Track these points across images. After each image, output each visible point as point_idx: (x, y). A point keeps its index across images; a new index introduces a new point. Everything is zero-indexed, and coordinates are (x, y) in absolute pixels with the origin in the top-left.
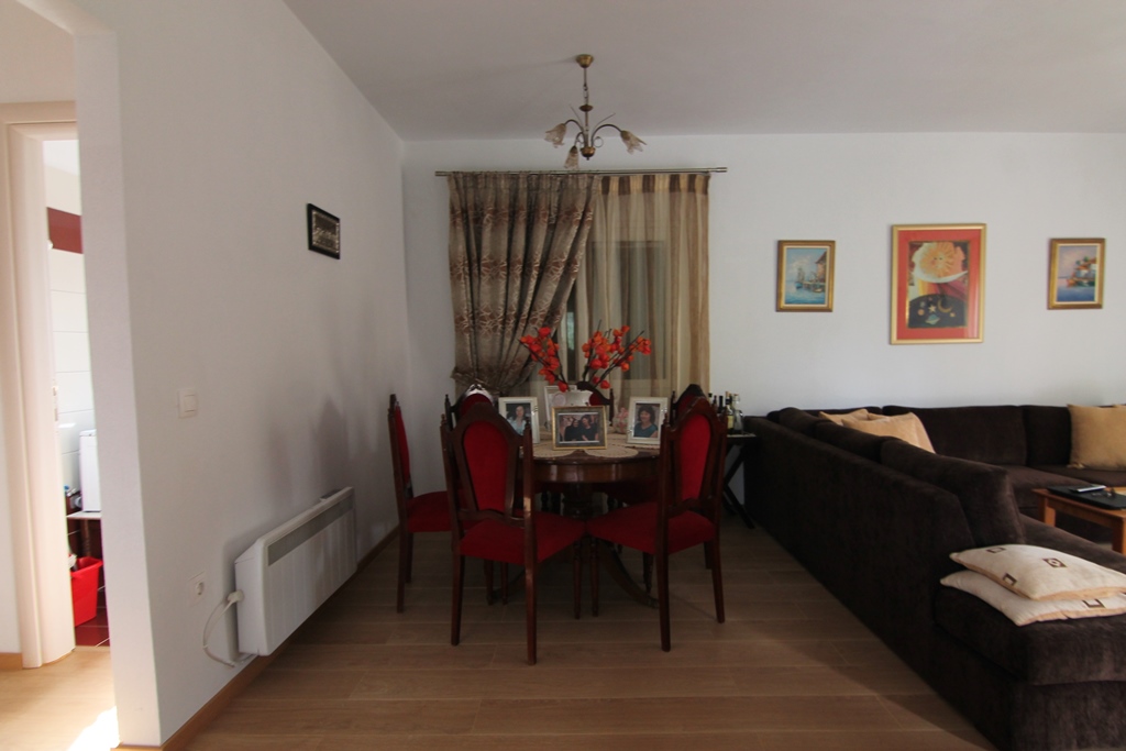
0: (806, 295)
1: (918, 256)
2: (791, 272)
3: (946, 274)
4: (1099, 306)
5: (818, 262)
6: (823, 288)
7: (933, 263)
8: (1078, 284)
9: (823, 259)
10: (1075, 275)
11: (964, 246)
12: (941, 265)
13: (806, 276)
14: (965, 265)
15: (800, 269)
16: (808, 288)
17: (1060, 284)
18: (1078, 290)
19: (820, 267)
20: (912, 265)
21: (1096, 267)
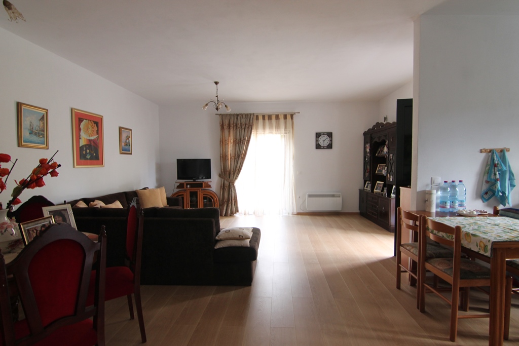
0: (34, 138)
1: (82, 125)
2: (26, 123)
3: (92, 136)
4: (131, 154)
5: (40, 120)
6: (43, 135)
7: (87, 129)
8: (126, 145)
9: (42, 118)
10: (126, 141)
11: (96, 123)
12: (90, 131)
13: (34, 126)
14: (97, 133)
15: (31, 122)
16: (36, 134)
17: (123, 144)
18: (127, 147)
19: (41, 123)
20: (80, 129)
21: (130, 139)
